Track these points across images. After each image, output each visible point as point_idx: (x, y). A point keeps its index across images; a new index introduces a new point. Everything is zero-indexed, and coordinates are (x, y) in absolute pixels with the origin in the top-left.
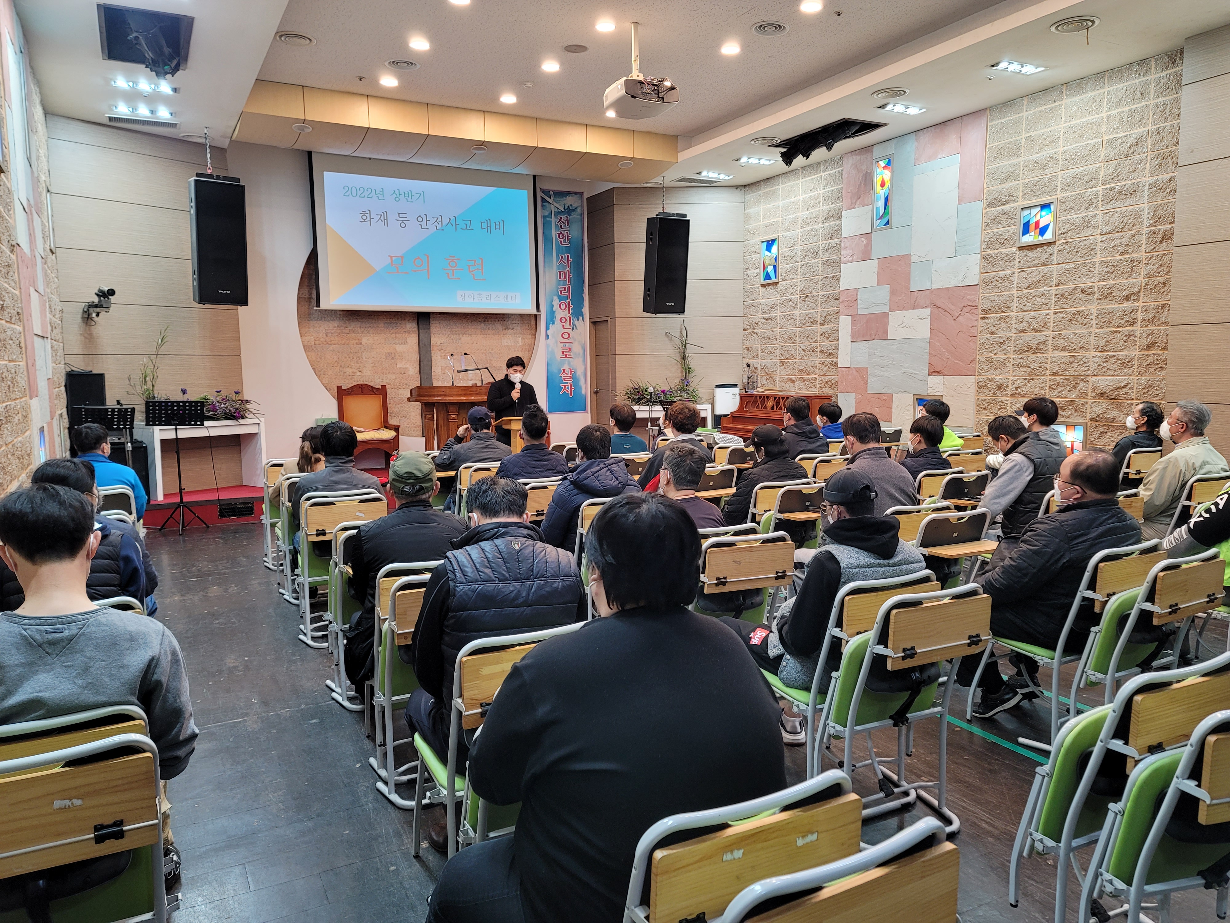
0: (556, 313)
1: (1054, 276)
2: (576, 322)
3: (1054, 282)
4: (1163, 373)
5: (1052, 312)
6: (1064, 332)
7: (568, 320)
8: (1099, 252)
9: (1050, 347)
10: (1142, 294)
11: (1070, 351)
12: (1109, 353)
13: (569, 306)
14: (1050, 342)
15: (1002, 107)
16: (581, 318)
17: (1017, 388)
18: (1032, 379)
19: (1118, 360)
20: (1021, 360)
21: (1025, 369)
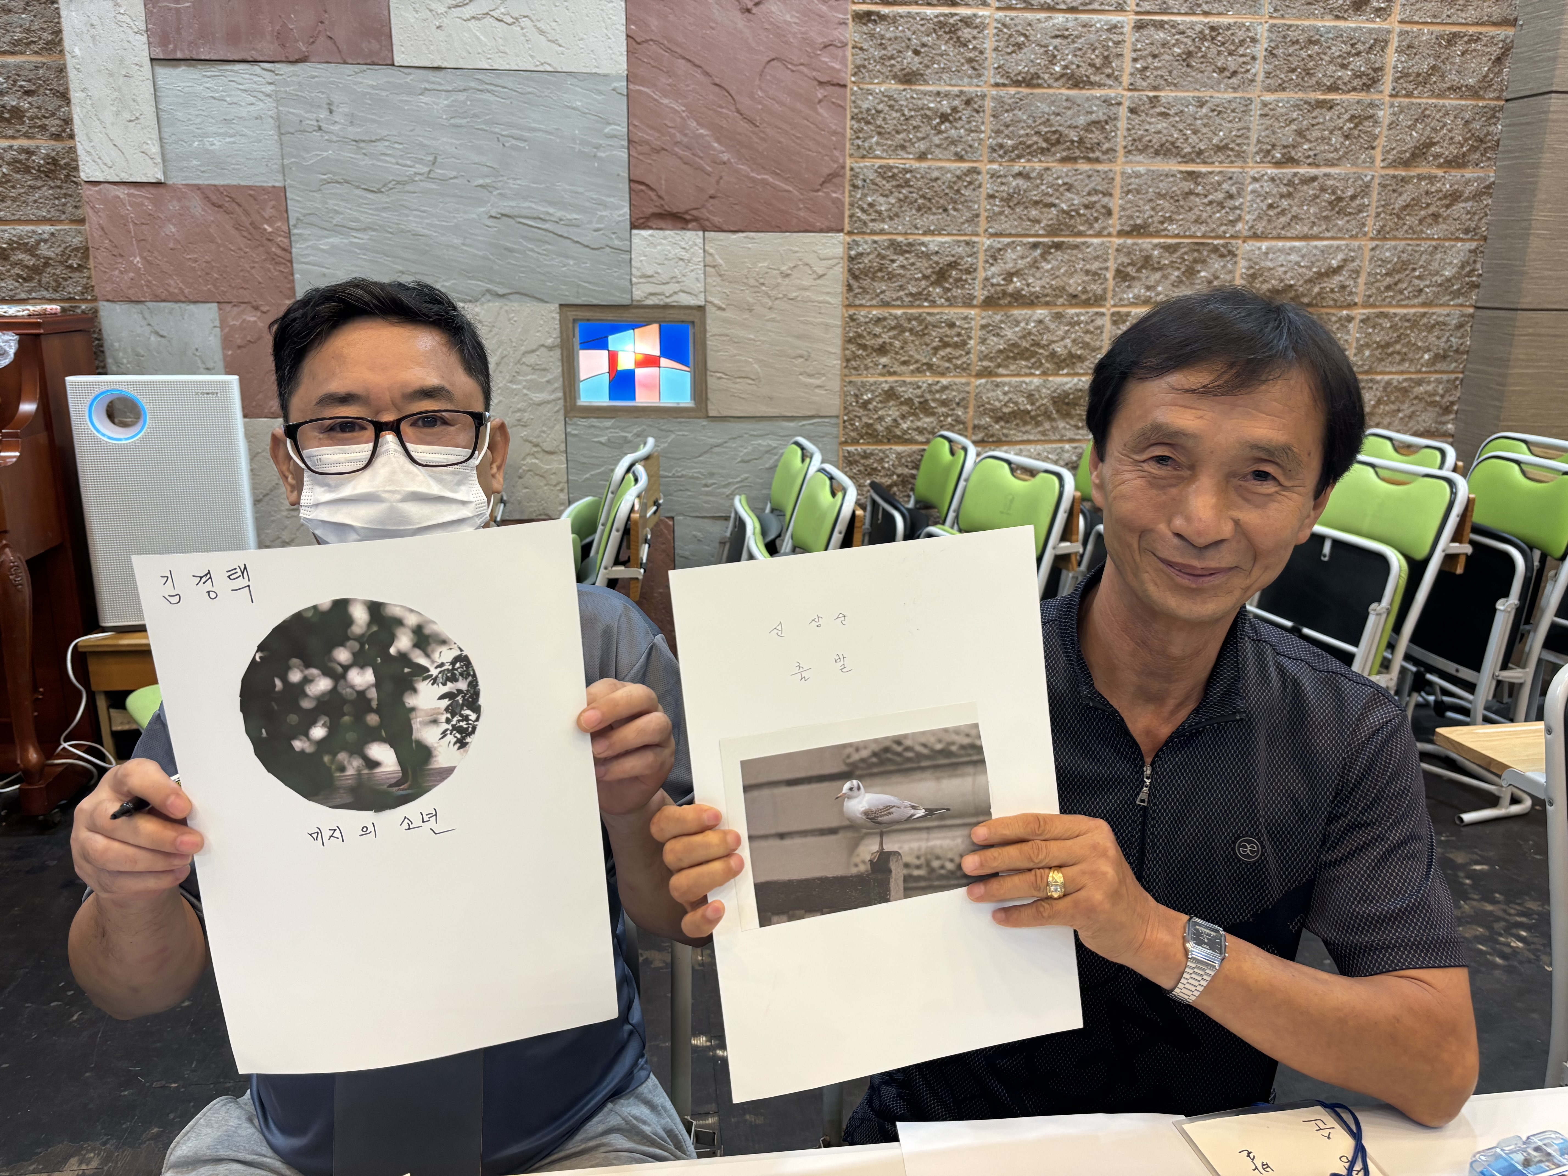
9: (1120, 142)
11: (1187, 159)
14: (1122, 124)
17: (1009, 276)
18: (1058, 246)
19: (1323, 189)
20: (1020, 182)
21: (1034, 213)
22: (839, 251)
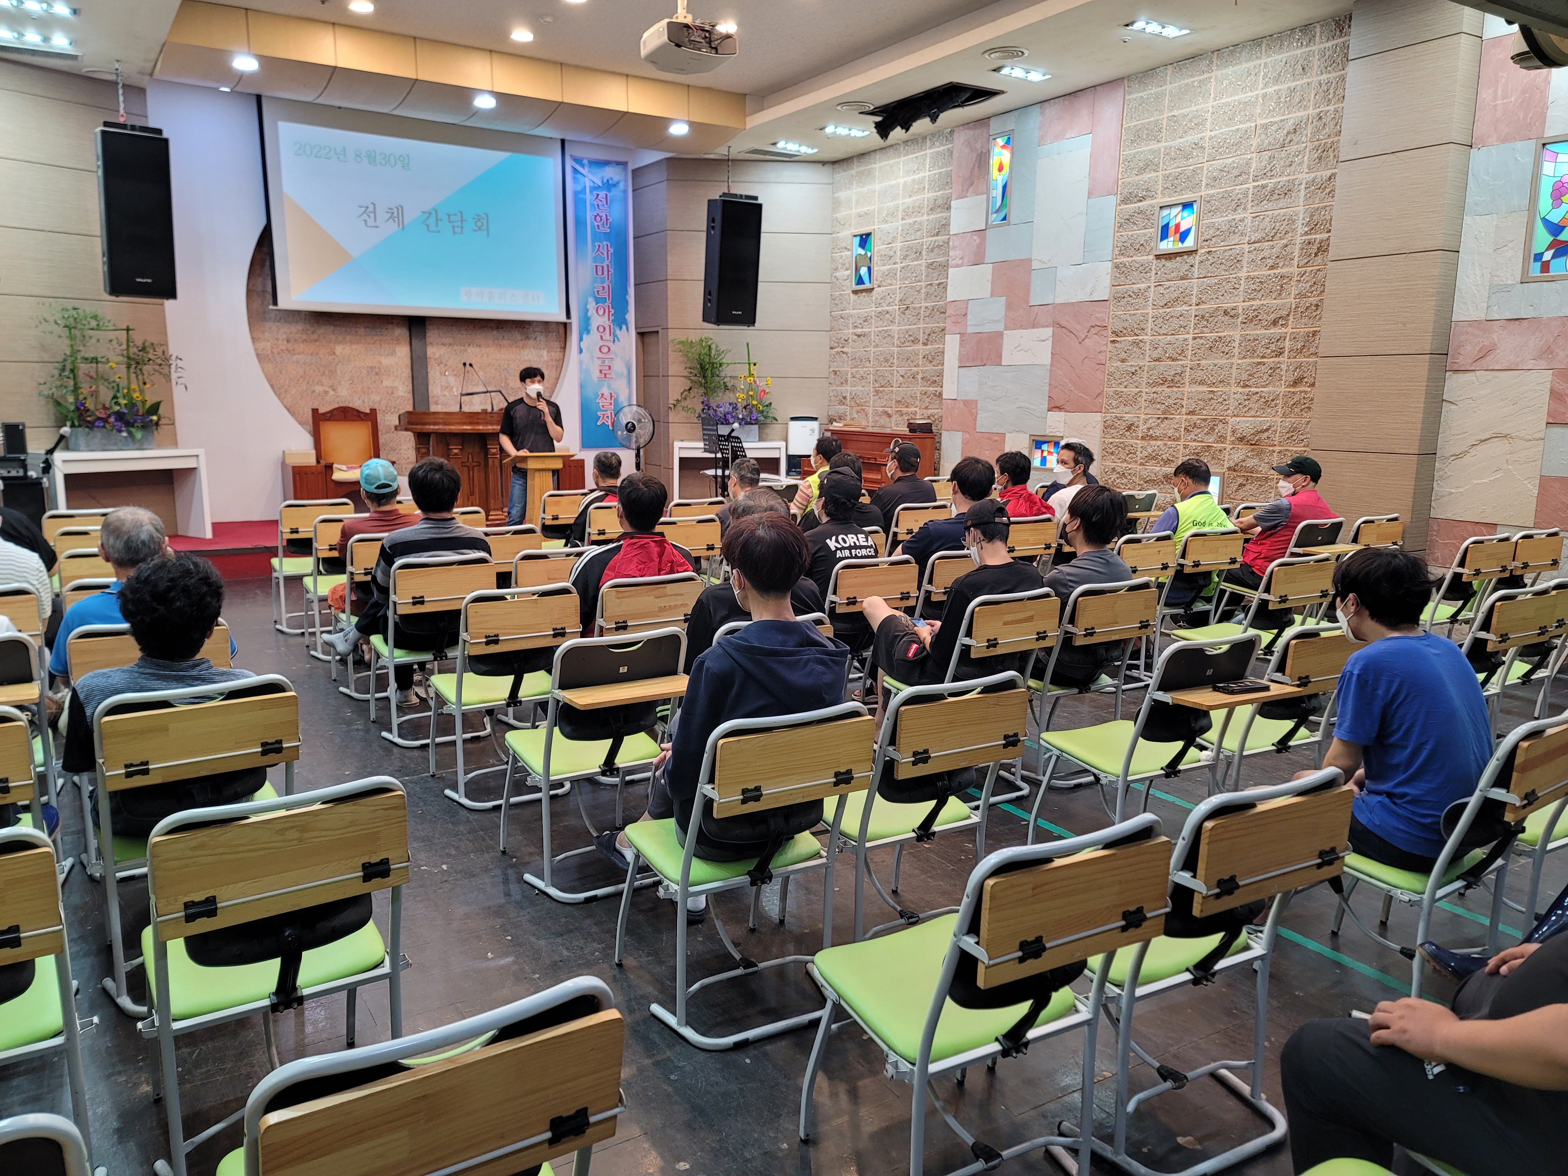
0: (592, 320)
1: (1194, 292)
2: (618, 332)
3: (1194, 300)
4: (1310, 414)
5: (1190, 336)
6: (1203, 362)
7: (608, 329)
8: (1245, 265)
9: (1187, 380)
10: (1291, 318)
11: (1209, 386)
12: (1252, 390)
13: (609, 312)
14: (1188, 374)
15: (1142, 78)
16: (624, 327)
17: (1149, 429)
18: (1166, 418)
19: (1261, 397)
20: (1155, 395)
21: (1158, 406)
22: (1100, 419)
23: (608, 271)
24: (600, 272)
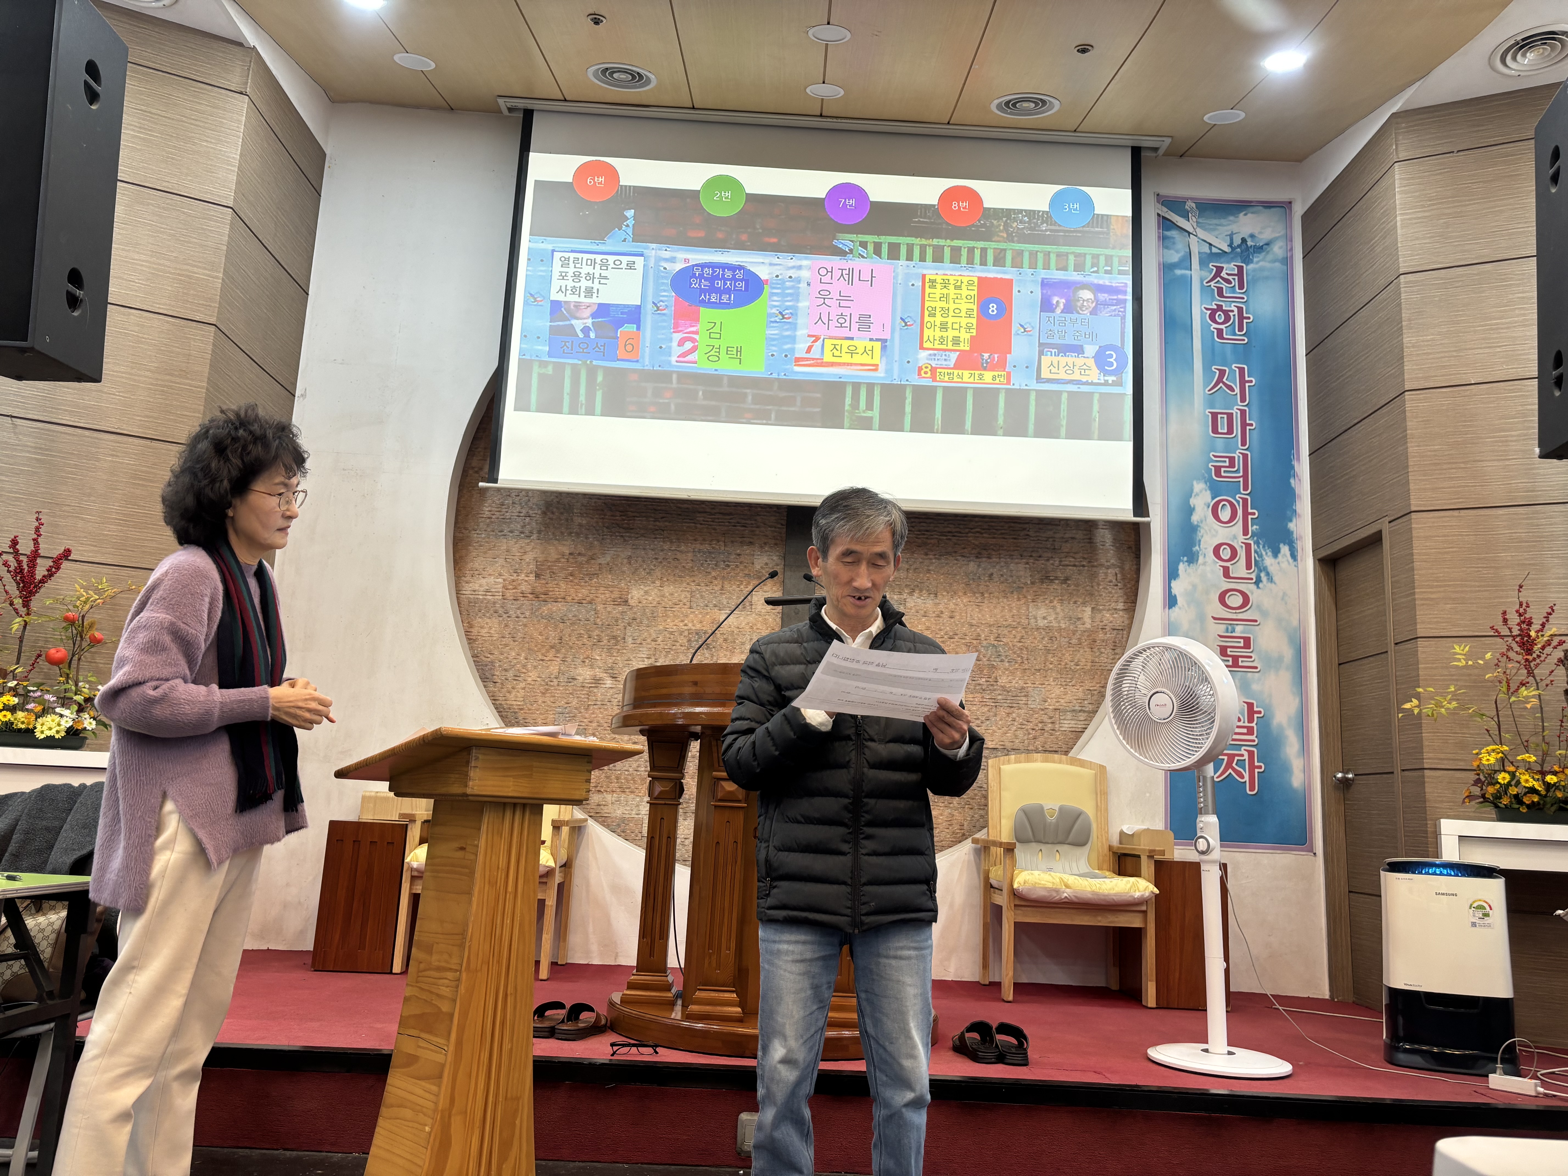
0: (1201, 532)
2: (1269, 561)
7: (1242, 553)
13: (1246, 514)
16: (1285, 549)
23: (1244, 425)
24: (1223, 428)
